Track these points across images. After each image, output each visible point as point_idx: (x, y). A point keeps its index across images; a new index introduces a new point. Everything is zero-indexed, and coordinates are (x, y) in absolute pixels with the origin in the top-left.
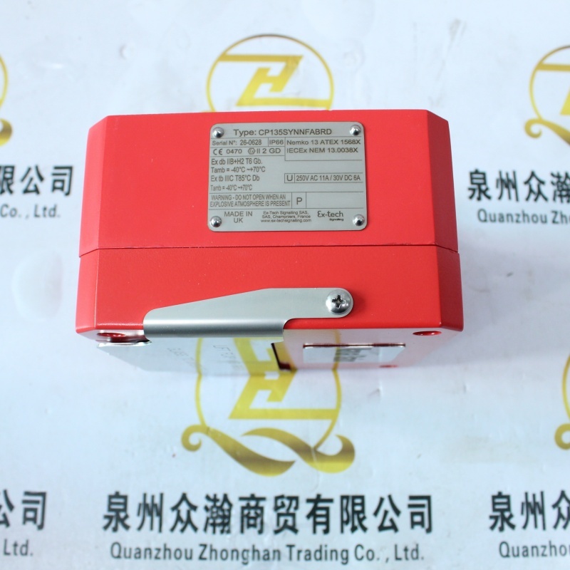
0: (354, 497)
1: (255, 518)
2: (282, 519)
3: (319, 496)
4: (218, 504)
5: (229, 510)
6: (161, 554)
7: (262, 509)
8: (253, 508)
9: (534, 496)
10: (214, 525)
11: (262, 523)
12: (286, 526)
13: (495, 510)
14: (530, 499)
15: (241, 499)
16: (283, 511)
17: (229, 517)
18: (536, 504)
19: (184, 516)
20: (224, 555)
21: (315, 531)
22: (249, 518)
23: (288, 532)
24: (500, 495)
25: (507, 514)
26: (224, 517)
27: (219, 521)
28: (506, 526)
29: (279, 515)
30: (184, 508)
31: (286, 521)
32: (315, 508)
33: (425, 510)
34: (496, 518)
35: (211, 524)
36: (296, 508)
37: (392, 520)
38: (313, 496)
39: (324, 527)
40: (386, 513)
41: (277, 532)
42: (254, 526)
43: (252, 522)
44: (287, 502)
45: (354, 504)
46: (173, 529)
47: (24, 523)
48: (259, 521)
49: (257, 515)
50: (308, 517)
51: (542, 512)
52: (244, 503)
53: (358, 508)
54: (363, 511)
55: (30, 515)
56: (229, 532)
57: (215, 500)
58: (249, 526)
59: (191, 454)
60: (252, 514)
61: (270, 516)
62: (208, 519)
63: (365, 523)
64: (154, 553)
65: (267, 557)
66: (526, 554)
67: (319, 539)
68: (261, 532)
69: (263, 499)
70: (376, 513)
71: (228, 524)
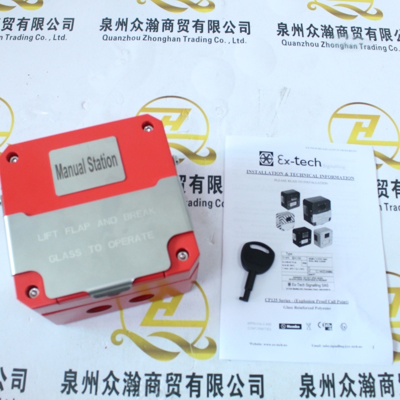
0: (216, 375)
1: (154, 387)
2: (171, 388)
3: (194, 374)
4: (132, 378)
5: (139, 382)
7: (159, 381)
8: (153, 381)
9: (328, 376)
10: (129, 391)
11: (159, 390)
12: (173, 392)
13: (303, 384)
14: (326, 378)
15: (146, 375)
16: (172, 383)
17: (139, 386)
18: (329, 381)
19: (111, 385)
21: (191, 396)
22: (151, 387)
23: (174, 396)
24: (306, 375)
25: (311, 387)
26: (135, 386)
27: (132, 388)
28: (310, 395)
29: (169, 385)
30: (111, 380)
31: (173, 389)
32: (192, 381)
33: (260, 384)
34: (304, 389)
35: (127, 390)
36: (180, 381)
37: (239, 390)
38: (191, 374)
39: (197, 393)
40: (235, 385)
41: (167, 396)
42: (154, 392)
43: (152, 389)
44: (174, 378)
45: (215, 379)
46: (104, 393)
47: (12, 388)
48: (157, 388)
49: (156, 385)
50: (187, 387)
51: (333, 386)
52: (148, 378)
53: (218, 382)
54: (221, 384)
55: (16, 383)
56: (138, 395)
57: (130, 375)
58: (151, 392)
59: (116, 347)
60: (153, 384)
61: (163, 386)
62: (125, 387)
63: (222, 391)
68: (158, 395)
69: (160, 375)
70: (229, 385)
71: (138, 390)
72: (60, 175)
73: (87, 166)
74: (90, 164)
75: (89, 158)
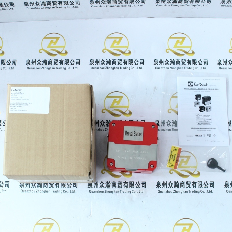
0: (132, 182)
1: (114, 186)
3: (126, 182)
5: (110, 184)
6: (98, 192)
7: (116, 184)
9: (165, 182)
11: (116, 186)
17: (110, 185)
20: (109, 192)
21: (125, 188)
23: (120, 188)
24: (158, 182)
25: (160, 185)
26: (109, 185)
28: (159, 187)
29: (119, 185)
30: (102, 184)
35: (107, 187)
36: (122, 184)
37: (138, 186)
41: (118, 188)
46: (100, 188)
47: (74, 187)
49: (115, 185)
50: (124, 185)
52: (112, 183)
54: (133, 184)
56: (110, 188)
57: (107, 182)
60: (114, 185)
61: (117, 185)
63: (134, 186)
64: (97, 192)
65: (117, 192)
66: (163, 192)
67: (126, 189)
68: (115, 188)
69: (116, 182)
70: (136, 185)
71: (110, 186)
72: (126, 134)
73: (134, 134)
74: (135, 133)
75: (135, 131)
